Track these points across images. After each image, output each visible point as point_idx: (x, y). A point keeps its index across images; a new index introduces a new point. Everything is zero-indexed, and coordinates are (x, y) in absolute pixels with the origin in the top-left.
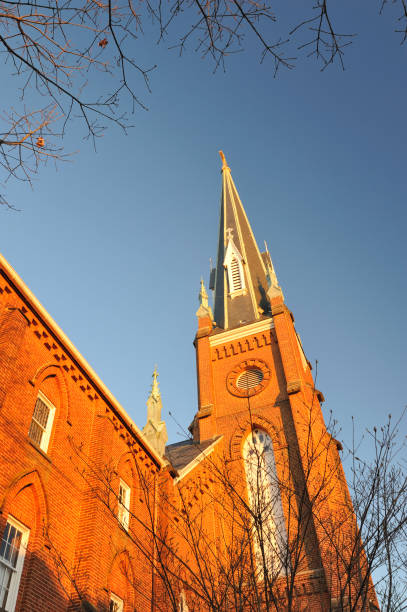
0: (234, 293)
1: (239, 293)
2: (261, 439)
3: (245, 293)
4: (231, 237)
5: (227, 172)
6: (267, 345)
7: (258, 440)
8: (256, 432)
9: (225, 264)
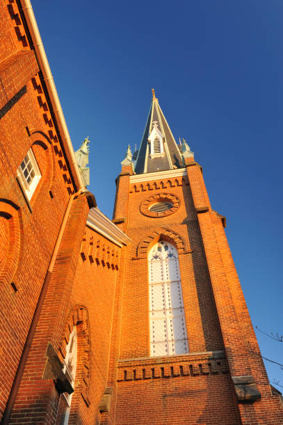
0: (154, 155)
1: (158, 155)
2: (166, 248)
3: (163, 156)
4: (156, 126)
5: (155, 101)
6: (178, 185)
7: (163, 249)
8: (162, 243)
9: (149, 139)
